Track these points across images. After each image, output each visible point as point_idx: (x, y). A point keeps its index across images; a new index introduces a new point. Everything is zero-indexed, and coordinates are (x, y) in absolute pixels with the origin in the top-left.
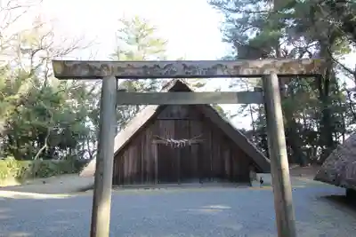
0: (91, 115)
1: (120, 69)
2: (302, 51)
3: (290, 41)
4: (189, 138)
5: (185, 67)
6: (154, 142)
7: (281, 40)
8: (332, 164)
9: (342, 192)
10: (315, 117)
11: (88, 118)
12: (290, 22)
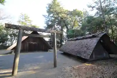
0: (10, 35)
1: (24, 28)
2: (58, 28)
3: (57, 26)
4: (36, 42)
5: (39, 30)
6: (28, 43)
7: (55, 25)
8: (62, 48)
9: (63, 52)
10: (59, 39)
11: (9, 36)
12: (57, 22)
